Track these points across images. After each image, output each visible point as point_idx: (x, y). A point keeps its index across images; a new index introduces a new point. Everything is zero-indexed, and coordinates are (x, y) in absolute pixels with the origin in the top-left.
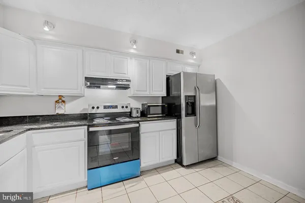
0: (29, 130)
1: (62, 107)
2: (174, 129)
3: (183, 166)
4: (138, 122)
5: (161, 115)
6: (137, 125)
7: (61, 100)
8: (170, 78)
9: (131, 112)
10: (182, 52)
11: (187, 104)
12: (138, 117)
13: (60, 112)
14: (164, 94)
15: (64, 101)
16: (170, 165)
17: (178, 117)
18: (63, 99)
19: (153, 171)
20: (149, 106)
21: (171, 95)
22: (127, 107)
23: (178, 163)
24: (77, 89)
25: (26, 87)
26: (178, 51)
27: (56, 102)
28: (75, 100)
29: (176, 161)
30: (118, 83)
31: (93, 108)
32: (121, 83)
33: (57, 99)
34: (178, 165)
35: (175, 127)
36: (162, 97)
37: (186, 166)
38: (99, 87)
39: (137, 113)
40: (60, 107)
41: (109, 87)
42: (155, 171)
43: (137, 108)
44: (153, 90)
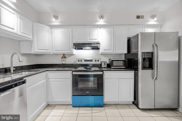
0: (47, 71)
1: (65, 60)
2: (133, 79)
3: (139, 108)
4: (102, 71)
5: (124, 67)
6: (101, 73)
7: (64, 56)
8: (131, 39)
9: (101, 64)
10: (143, 17)
11: (144, 59)
12: (105, 68)
13: (64, 63)
14: (126, 51)
15: (65, 57)
16: (128, 105)
17: (136, 70)
18: (65, 56)
19: (114, 106)
20: (113, 61)
21: (131, 53)
22: (98, 61)
23: (135, 105)
24: (70, 51)
25: (48, 50)
26: (138, 17)
27: (62, 57)
28: (71, 56)
29: (133, 103)
30: (92, 45)
31: (79, 61)
32: (94, 45)
33: (62, 56)
34: (135, 106)
35: (133, 77)
36: (125, 54)
37: (142, 109)
38: (82, 49)
39: (105, 65)
40: (63, 60)
41: (87, 48)
42: (116, 106)
43: (105, 62)
44: (117, 49)
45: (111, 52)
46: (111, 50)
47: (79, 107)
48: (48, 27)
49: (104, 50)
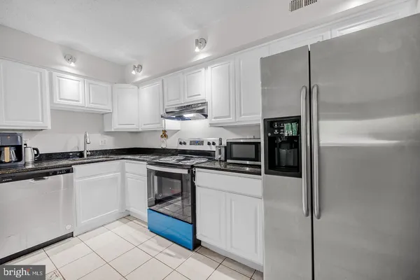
0: (122, 159)
1: (165, 141)
7: (164, 135)
15: (166, 136)
20: (231, 143)
22: (214, 144)
24: (160, 123)
31: (181, 143)
39: (220, 153)
40: (163, 141)
43: (219, 147)
44: (242, 113)
45: (230, 120)
46: (229, 116)
47: (157, 234)
48: (132, 86)
49: (214, 118)
